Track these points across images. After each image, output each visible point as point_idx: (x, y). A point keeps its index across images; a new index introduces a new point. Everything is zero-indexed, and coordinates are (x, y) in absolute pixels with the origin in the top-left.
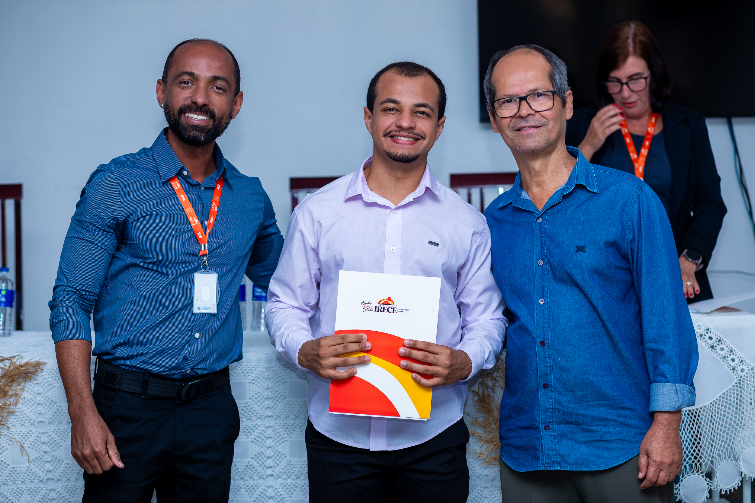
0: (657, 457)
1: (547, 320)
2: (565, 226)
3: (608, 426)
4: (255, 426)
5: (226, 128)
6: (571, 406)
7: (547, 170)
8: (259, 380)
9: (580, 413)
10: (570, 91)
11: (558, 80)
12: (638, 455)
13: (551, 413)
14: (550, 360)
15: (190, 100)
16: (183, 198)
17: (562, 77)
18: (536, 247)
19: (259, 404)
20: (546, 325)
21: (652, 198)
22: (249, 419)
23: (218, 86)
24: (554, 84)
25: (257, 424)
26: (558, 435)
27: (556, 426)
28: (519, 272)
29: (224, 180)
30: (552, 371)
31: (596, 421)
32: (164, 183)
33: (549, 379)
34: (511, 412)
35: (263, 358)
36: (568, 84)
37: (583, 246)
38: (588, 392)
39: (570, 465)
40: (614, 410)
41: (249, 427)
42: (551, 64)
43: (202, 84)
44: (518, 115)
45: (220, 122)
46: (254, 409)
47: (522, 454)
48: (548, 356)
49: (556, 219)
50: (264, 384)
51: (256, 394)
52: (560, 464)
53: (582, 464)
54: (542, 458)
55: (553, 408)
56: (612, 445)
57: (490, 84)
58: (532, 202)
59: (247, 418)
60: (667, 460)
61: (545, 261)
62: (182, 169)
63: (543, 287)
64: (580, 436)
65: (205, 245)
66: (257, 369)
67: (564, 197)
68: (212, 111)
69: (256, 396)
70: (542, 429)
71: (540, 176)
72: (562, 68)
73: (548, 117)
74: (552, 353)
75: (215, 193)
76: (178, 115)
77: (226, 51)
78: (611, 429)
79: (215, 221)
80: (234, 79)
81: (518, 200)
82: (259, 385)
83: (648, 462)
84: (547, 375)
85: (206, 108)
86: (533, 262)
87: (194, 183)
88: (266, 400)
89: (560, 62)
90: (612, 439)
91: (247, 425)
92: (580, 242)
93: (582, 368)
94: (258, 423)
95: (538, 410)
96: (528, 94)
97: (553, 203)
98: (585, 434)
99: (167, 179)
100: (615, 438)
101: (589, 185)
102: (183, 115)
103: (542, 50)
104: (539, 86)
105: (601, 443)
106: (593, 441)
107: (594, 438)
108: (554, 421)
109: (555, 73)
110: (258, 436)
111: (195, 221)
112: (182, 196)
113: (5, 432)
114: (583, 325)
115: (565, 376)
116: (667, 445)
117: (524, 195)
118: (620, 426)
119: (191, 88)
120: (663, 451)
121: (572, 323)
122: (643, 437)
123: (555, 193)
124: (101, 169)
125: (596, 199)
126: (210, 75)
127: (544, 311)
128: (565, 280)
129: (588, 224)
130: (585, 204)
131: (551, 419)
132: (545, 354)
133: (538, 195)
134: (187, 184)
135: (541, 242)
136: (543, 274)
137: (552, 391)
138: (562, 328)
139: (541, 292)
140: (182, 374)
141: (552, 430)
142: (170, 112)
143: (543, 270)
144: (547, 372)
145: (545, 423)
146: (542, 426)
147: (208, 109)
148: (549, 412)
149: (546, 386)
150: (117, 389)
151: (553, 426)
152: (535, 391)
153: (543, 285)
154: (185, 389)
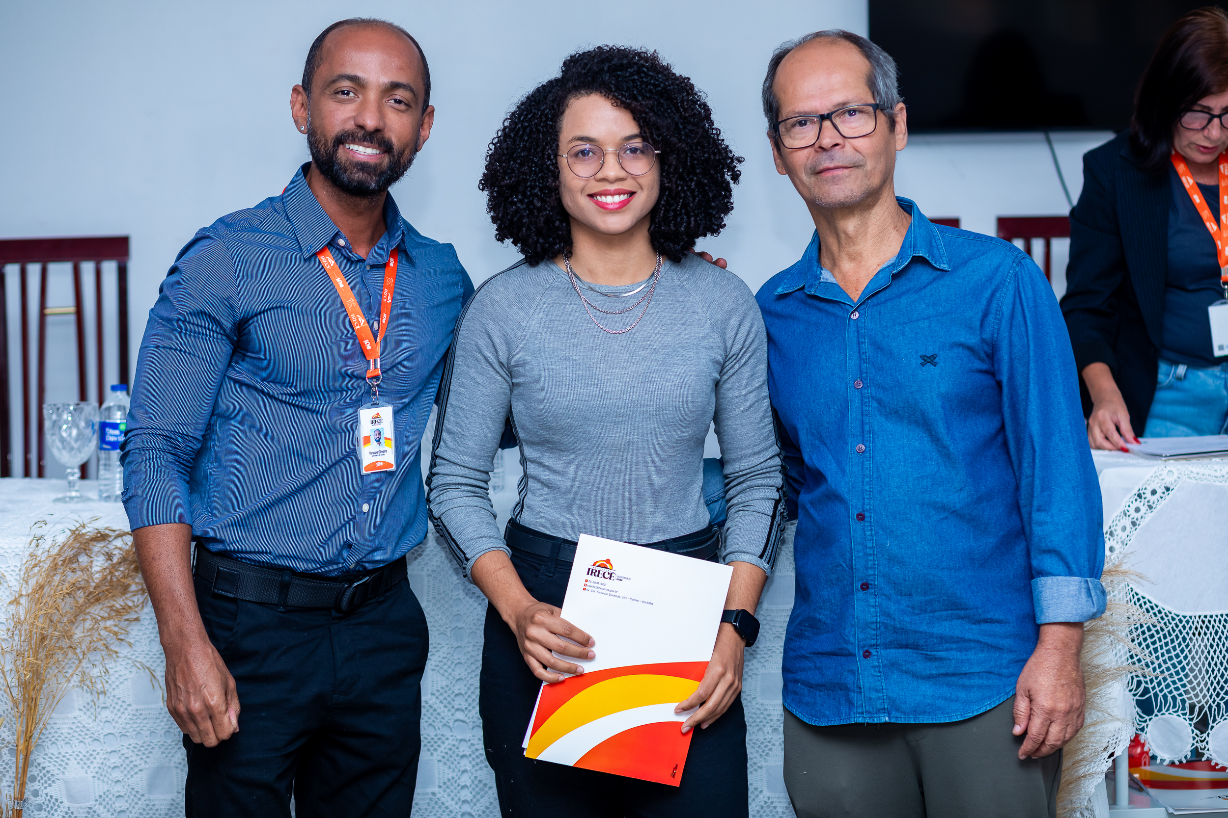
0: (1044, 701)
1: (868, 479)
2: (899, 324)
3: (966, 650)
5: (409, 167)
6: (907, 619)
7: (866, 235)
9: (921, 630)
10: (901, 105)
11: (882, 87)
12: (1015, 695)
13: (874, 630)
14: (873, 543)
15: (353, 122)
16: (340, 283)
17: (888, 81)
18: (850, 359)
20: (867, 487)
21: (1038, 278)
23: (398, 97)
24: (876, 93)
26: (884, 666)
27: (882, 652)
28: (822, 401)
29: (400, 252)
30: (876, 563)
31: (947, 642)
32: (307, 260)
33: (871, 575)
34: (804, 628)
36: (899, 94)
37: (932, 356)
38: (934, 596)
39: (905, 714)
40: (975, 624)
42: (869, 61)
43: (372, 95)
44: (817, 145)
45: (401, 158)
47: (820, 696)
48: (870, 538)
49: (882, 314)
52: (889, 714)
53: (924, 713)
54: (859, 704)
55: (876, 623)
56: (972, 681)
57: (770, 95)
58: (839, 287)
60: (1062, 706)
61: (865, 382)
62: (337, 235)
63: (863, 424)
64: (922, 667)
65: (375, 361)
67: (895, 277)
68: (388, 142)
70: (859, 655)
71: (854, 244)
72: (889, 67)
73: (863, 150)
74: (877, 533)
75: (386, 273)
76: (334, 146)
77: (409, 41)
78: (971, 655)
79: (389, 321)
80: (423, 86)
81: (815, 285)
83: (1031, 709)
84: (867, 568)
85: (379, 135)
86: (846, 383)
87: (355, 258)
89: (885, 58)
90: (972, 671)
92: (926, 349)
93: (926, 557)
96: (834, 110)
97: (876, 287)
98: (929, 664)
99: (312, 252)
100: (976, 669)
101: (933, 257)
103: (855, 39)
104: (850, 97)
105: (954, 679)
106: (942, 674)
107: (943, 671)
108: (878, 643)
109: (877, 77)
111: (359, 321)
112: (338, 280)
113: (124, 651)
114: (927, 488)
115: (897, 571)
116: (1063, 681)
117: (826, 276)
118: (985, 650)
119: (356, 101)
120: (1056, 691)
121: (910, 484)
122: (1022, 667)
123: (879, 272)
124: (203, 235)
125: (947, 280)
126: (385, 80)
127: (863, 464)
128: (900, 412)
129: (938, 320)
130: (929, 287)
131: (874, 639)
132: (865, 535)
133: (850, 274)
134: (343, 260)
135: (859, 352)
136: (862, 403)
137: (876, 595)
138: (893, 493)
139: (859, 433)
140: (342, 569)
141: (876, 657)
142: (318, 142)
143: (862, 396)
144: (867, 564)
145: (865, 646)
146: (859, 652)
147: (383, 137)
148: (871, 628)
149: (865, 586)
150: (239, 599)
151: (878, 652)
152: (849, 594)
153: (863, 422)
154: (348, 593)
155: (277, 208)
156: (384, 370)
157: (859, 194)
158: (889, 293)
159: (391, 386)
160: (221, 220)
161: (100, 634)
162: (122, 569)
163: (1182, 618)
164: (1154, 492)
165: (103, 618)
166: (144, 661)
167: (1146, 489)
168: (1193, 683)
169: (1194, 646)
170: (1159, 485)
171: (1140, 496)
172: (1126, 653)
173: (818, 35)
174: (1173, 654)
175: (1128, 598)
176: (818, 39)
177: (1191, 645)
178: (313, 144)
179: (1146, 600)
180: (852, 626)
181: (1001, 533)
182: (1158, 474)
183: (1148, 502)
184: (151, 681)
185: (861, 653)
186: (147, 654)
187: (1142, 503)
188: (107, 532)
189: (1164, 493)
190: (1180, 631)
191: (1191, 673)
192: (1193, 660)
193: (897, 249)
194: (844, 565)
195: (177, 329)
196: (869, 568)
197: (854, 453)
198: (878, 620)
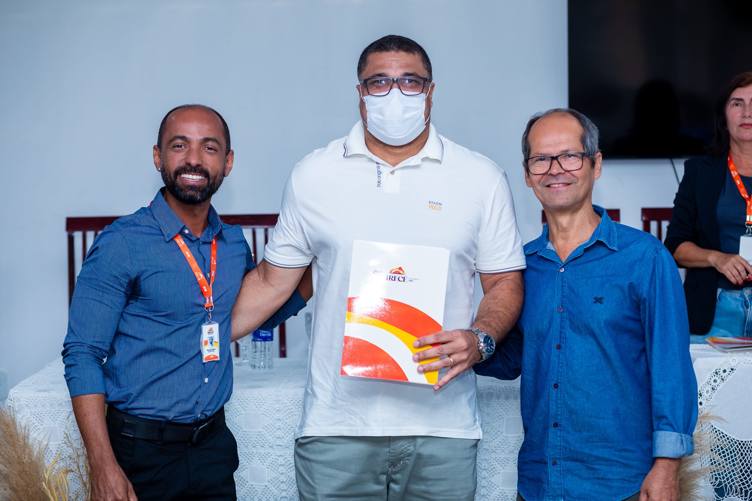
0: (655, 497)
1: (561, 365)
2: (586, 278)
3: (611, 466)
5: (220, 185)
6: (578, 445)
7: (573, 225)
9: (585, 452)
10: (599, 154)
11: (589, 143)
12: (639, 493)
13: (559, 450)
14: (561, 401)
15: (184, 161)
16: (188, 254)
17: (593, 140)
18: (557, 295)
20: (560, 370)
21: (667, 261)
23: (210, 147)
24: (585, 147)
26: (564, 471)
27: (563, 462)
30: (562, 412)
31: (600, 460)
32: (168, 242)
33: (559, 419)
36: (599, 148)
37: (601, 298)
38: (594, 434)
39: (573, 498)
40: (618, 452)
42: (583, 128)
43: (194, 146)
44: (549, 173)
45: (215, 180)
48: (560, 398)
49: (577, 271)
50: (274, 416)
52: (564, 498)
53: (584, 499)
54: (548, 491)
55: (560, 446)
56: (613, 484)
57: (526, 142)
58: (556, 253)
60: (665, 500)
61: (564, 309)
62: (184, 228)
63: (561, 332)
64: (584, 473)
65: (209, 298)
67: (586, 250)
68: (206, 171)
70: (550, 464)
73: (577, 176)
74: (564, 396)
75: (212, 247)
76: (175, 176)
77: (215, 114)
78: (614, 469)
79: (216, 273)
80: (224, 139)
81: (543, 250)
84: (557, 415)
85: (200, 168)
86: (554, 308)
87: (194, 239)
89: (593, 127)
90: (613, 478)
92: (598, 294)
93: (590, 411)
95: (548, 447)
96: (560, 154)
97: (575, 255)
98: (589, 471)
99: (171, 238)
100: (616, 477)
101: (609, 242)
102: (179, 176)
103: (577, 114)
104: (570, 148)
105: (603, 481)
106: (596, 478)
107: (596, 476)
108: (561, 458)
109: (587, 137)
111: (200, 276)
114: (593, 372)
115: (574, 418)
116: (666, 486)
117: (550, 246)
118: (622, 467)
119: (184, 151)
120: (662, 492)
121: (584, 369)
122: (644, 478)
123: (578, 247)
125: (615, 254)
126: (200, 137)
127: (559, 356)
128: (580, 328)
130: (605, 259)
131: (558, 455)
132: (557, 396)
133: (562, 247)
134: (188, 242)
135: (562, 291)
136: (562, 321)
137: (561, 430)
138: (574, 374)
139: (558, 338)
140: (193, 418)
141: (559, 465)
142: (166, 175)
143: (562, 317)
144: (557, 412)
145: (553, 458)
146: (550, 461)
147: (202, 169)
148: (557, 449)
149: (556, 425)
150: (136, 438)
151: (560, 462)
152: (546, 429)
153: (561, 331)
154: (197, 432)
155: (147, 214)
157: (571, 201)
158: (582, 260)
163: (741, 442)
164: (725, 371)
167: (720, 369)
168: (747, 479)
169: (747, 458)
170: (727, 367)
171: (716, 373)
172: (709, 462)
173: (556, 110)
174: (736, 462)
175: (710, 431)
176: (556, 113)
177: (746, 457)
179: (720, 432)
182: (727, 361)
183: (722, 376)
185: (551, 463)
187: (718, 377)
189: (730, 372)
190: (739, 449)
191: (746, 473)
192: (747, 466)
193: (590, 235)
194: (547, 412)
195: (94, 287)
196: (558, 415)
197: (555, 349)
198: (562, 445)
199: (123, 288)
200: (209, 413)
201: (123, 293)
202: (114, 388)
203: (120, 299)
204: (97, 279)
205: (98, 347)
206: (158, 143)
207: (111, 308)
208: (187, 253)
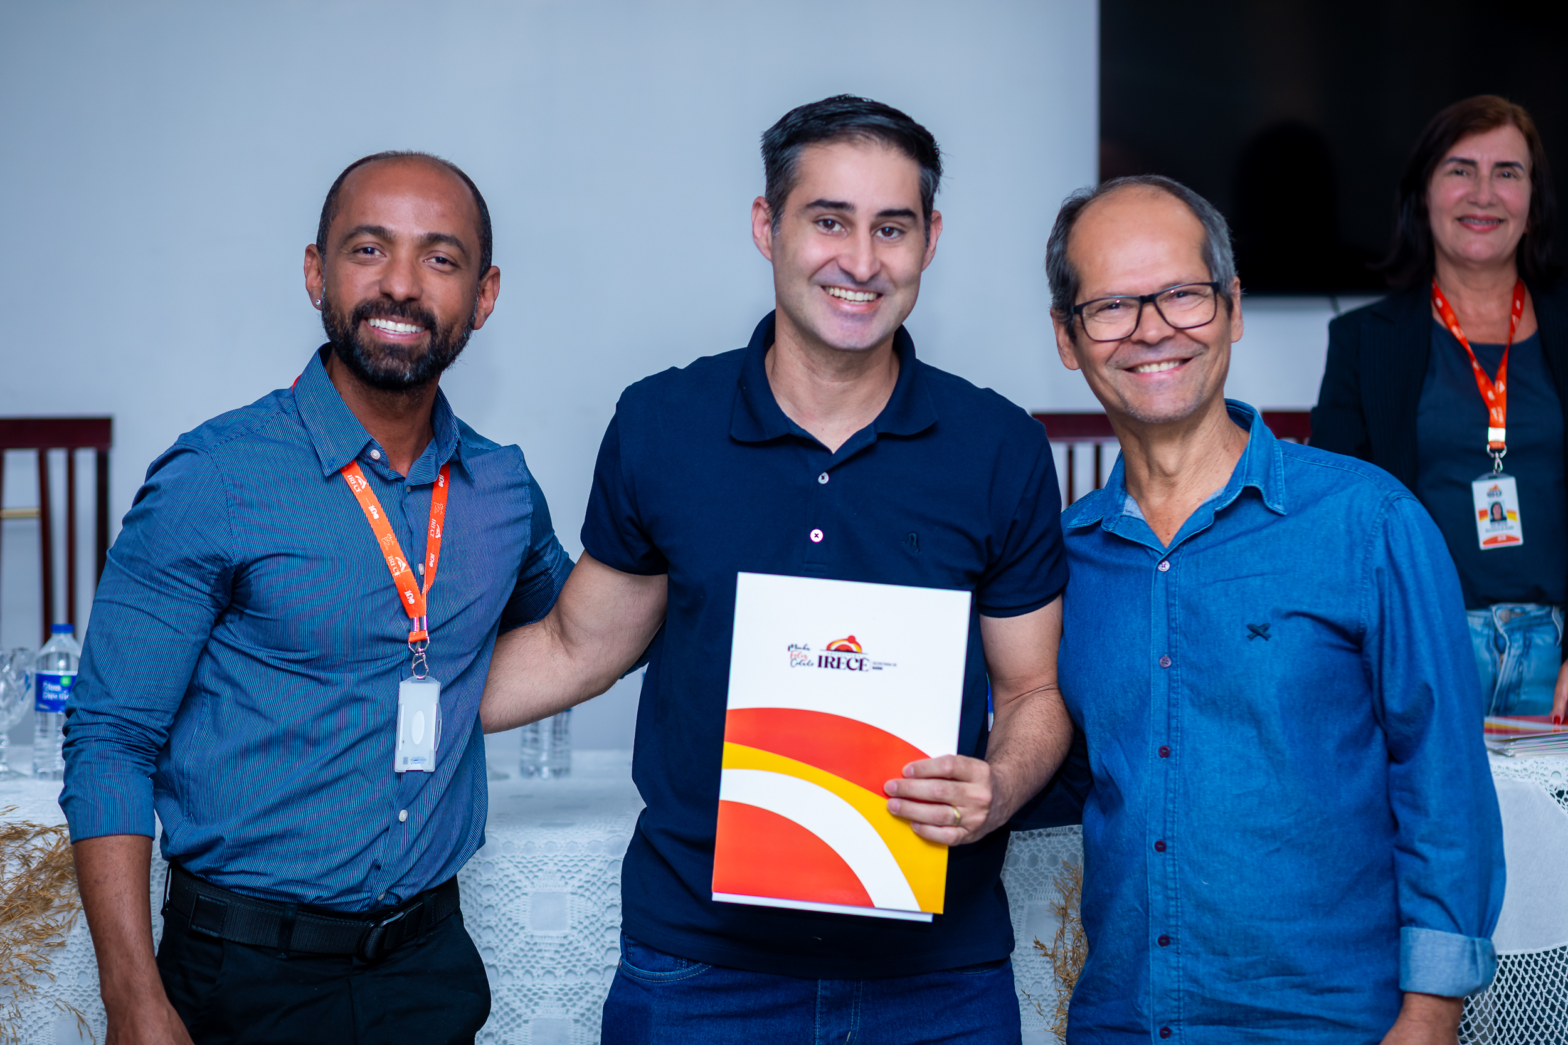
1: (1171, 795)
2: (1222, 580)
4: (582, 988)
5: (461, 349)
6: (1221, 987)
8: (593, 889)
10: (1236, 280)
11: (1219, 259)
13: (1175, 1000)
14: (1176, 883)
15: (377, 288)
16: (374, 512)
17: (1225, 251)
18: (1156, 626)
19: (592, 939)
20: (1170, 806)
22: (570, 971)
23: (441, 255)
24: (1211, 269)
25: (587, 983)
27: (1187, 1029)
28: (1117, 680)
29: (455, 468)
30: (1179, 909)
32: (328, 479)
33: (1172, 926)
35: (602, 840)
37: (1264, 626)
38: (1259, 957)
40: (1315, 995)
41: (571, 989)
42: (1203, 223)
43: (404, 253)
44: (1133, 338)
45: (448, 337)
46: (582, 950)
48: (1172, 875)
49: (1201, 566)
50: (604, 897)
51: (587, 917)
55: (1179, 991)
58: (1147, 526)
59: (566, 970)
61: (1174, 659)
62: (369, 445)
63: (1169, 716)
65: (420, 620)
66: (590, 864)
67: (1220, 515)
68: (428, 315)
69: (586, 923)
70: (1155, 1034)
73: (1205, 339)
74: (1181, 869)
75: (434, 497)
76: (354, 323)
77: (458, 178)
80: (476, 239)
81: (1115, 519)
82: (594, 898)
84: (1167, 916)
85: (414, 305)
86: (1149, 660)
87: (392, 476)
88: (609, 932)
91: (565, 985)
92: (1255, 616)
93: (1247, 904)
94: (589, 981)
96: (1161, 289)
97: (1195, 529)
99: (336, 468)
102: (363, 323)
104: (1183, 275)
108: (1181, 1018)
109: (1212, 244)
110: (589, 1009)
111: (399, 566)
113: (44, 986)
114: (1251, 810)
115: (1208, 922)
117: (1131, 507)
119: (380, 262)
121: (1228, 804)
123: (1199, 508)
124: (183, 447)
126: (420, 231)
127: (1167, 773)
128: (1219, 703)
129: (1274, 579)
131: (1175, 1013)
132: (1165, 871)
133: (1161, 511)
134: (376, 480)
135: (1168, 618)
136: (1170, 688)
137: (1178, 953)
138: (1205, 815)
139: (1163, 731)
140: (367, 902)
141: (1177, 1037)
142: (333, 318)
143: (1170, 679)
144: (1168, 910)
145: (1163, 1021)
146: (1154, 1029)
147: (419, 308)
148: (1171, 998)
149: (1165, 941)
150: (225, 939)
151: (1180, 1030)
152: (1142, 949)
153: (1169, 714)
154: (375, 935)
155: (285, 407)
156: (432, 628)
157: (1193, 403)
158: (1210, 538)
159: (441, 649)
160: (209, 425)
161: (11, 963)
162: (43, 877)
165: (16, 942)
166: (70, 1000)
178: (329, 321)
180: (1147, 993)
181: (1357, 869)
184: (79, 1026)
185: (1158, 1031)
186: (75, 990)
188: (25, 827)
193: (1225, 476)
194: (1140, 909)
195: (138, 578)
196: (1170, 916)
197: (1155, 757)
198: (1181, 987)
199: (207, 584)
200: (404, 893)
201: (207, 597)
202: (183, 821)
203: (200, 612)
204: (148, 563)
205: (134, 720)
206: (318, 240)
207: (176, 630)
208: (372, 508)
